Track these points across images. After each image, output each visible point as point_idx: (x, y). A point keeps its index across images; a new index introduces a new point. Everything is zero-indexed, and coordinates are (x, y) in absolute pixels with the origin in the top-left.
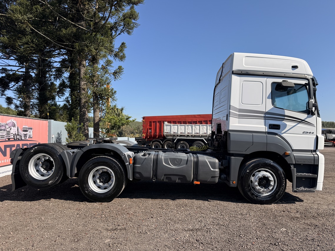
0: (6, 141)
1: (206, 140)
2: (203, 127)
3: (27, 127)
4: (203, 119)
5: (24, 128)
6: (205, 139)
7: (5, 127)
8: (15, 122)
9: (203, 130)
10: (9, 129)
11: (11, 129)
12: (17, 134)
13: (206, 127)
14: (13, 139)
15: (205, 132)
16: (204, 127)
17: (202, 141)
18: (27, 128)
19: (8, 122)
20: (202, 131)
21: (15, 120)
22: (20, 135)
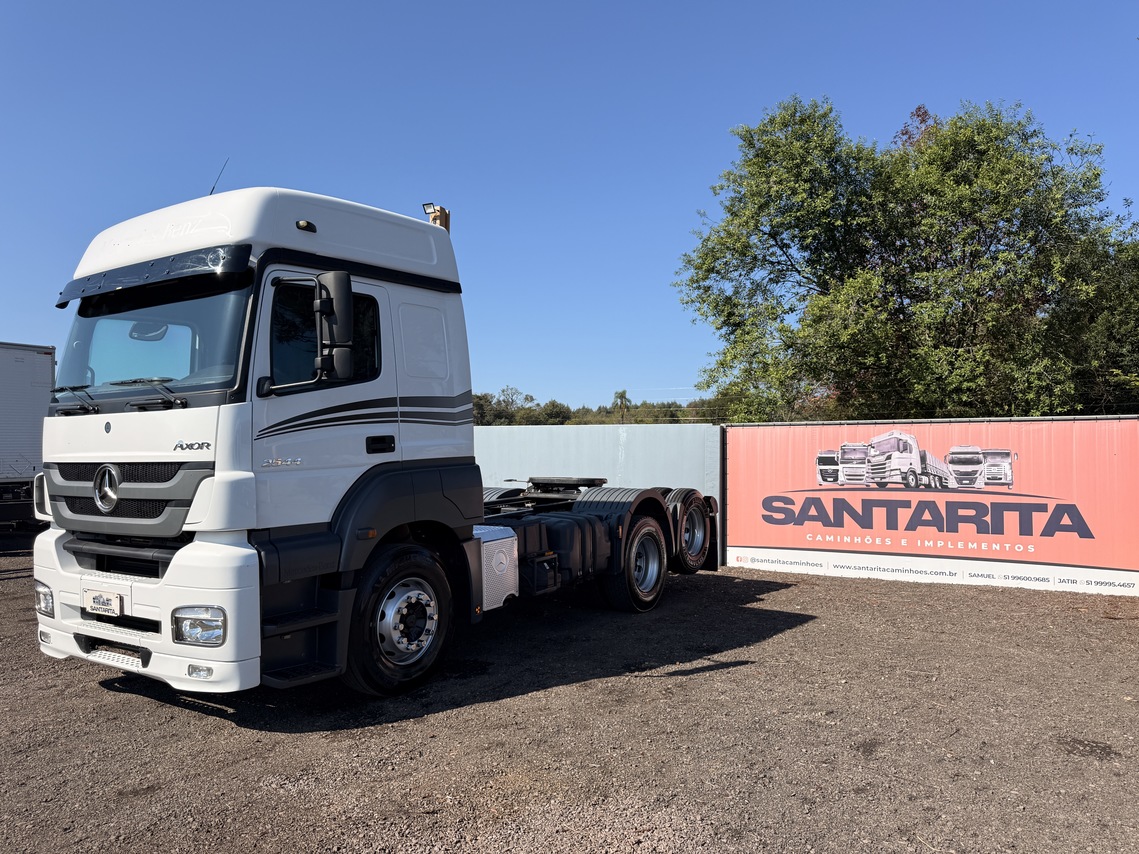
0: (868, 489)
3: (979, 450)
5: (953, 453)
7: (866, 454)
8: (904, 437)
10: (883, 458)
11: (889, 458)
12: (919, 471)
14: (902, 486)
18: (978, 453)
19: (875, 440)
21: (907, 432)
22: (935, 476)
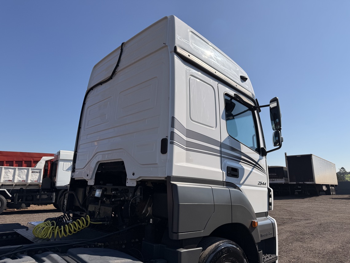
1: (9, 192)
2: (7, 170)
4: (6, 159)
6: (8, 190)
9: (8, 175)
13: (13, 170)
15: (11, 179)
16: (10, 170)
17: (3, 193)
20: (4, 177)
